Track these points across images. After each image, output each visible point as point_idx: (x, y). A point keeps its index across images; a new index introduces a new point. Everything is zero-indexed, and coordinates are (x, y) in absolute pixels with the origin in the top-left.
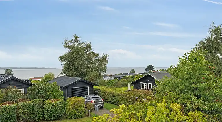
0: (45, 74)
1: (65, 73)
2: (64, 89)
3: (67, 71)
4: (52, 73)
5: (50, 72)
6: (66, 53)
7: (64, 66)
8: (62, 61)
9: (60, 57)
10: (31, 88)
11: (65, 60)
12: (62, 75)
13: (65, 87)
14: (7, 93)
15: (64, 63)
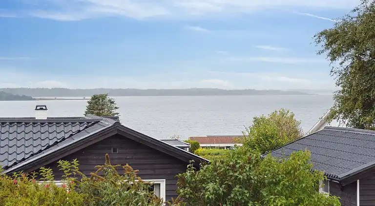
0: (256, 120)
1: (348, 112)
2: (343, 189)
3: (359, 103)
4: (289, 115)
5: (278, 109)
6: (356, 14)
7: (346, 78)
8: (334, 55)
9: (322, 34)
10: (193, 175)
11: (349, 47)
12: (334, 123)
13: (349, 177)
14: (96, 193)
15: (345, 62)
